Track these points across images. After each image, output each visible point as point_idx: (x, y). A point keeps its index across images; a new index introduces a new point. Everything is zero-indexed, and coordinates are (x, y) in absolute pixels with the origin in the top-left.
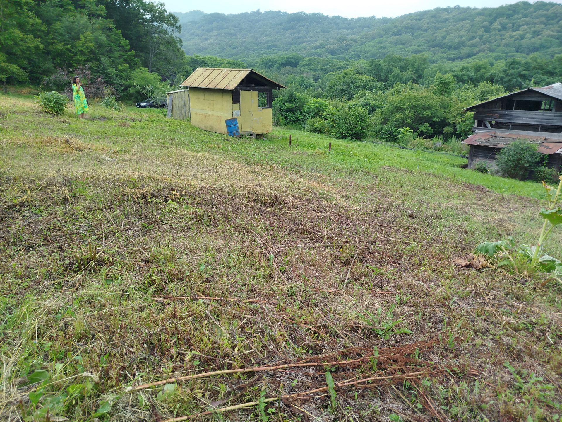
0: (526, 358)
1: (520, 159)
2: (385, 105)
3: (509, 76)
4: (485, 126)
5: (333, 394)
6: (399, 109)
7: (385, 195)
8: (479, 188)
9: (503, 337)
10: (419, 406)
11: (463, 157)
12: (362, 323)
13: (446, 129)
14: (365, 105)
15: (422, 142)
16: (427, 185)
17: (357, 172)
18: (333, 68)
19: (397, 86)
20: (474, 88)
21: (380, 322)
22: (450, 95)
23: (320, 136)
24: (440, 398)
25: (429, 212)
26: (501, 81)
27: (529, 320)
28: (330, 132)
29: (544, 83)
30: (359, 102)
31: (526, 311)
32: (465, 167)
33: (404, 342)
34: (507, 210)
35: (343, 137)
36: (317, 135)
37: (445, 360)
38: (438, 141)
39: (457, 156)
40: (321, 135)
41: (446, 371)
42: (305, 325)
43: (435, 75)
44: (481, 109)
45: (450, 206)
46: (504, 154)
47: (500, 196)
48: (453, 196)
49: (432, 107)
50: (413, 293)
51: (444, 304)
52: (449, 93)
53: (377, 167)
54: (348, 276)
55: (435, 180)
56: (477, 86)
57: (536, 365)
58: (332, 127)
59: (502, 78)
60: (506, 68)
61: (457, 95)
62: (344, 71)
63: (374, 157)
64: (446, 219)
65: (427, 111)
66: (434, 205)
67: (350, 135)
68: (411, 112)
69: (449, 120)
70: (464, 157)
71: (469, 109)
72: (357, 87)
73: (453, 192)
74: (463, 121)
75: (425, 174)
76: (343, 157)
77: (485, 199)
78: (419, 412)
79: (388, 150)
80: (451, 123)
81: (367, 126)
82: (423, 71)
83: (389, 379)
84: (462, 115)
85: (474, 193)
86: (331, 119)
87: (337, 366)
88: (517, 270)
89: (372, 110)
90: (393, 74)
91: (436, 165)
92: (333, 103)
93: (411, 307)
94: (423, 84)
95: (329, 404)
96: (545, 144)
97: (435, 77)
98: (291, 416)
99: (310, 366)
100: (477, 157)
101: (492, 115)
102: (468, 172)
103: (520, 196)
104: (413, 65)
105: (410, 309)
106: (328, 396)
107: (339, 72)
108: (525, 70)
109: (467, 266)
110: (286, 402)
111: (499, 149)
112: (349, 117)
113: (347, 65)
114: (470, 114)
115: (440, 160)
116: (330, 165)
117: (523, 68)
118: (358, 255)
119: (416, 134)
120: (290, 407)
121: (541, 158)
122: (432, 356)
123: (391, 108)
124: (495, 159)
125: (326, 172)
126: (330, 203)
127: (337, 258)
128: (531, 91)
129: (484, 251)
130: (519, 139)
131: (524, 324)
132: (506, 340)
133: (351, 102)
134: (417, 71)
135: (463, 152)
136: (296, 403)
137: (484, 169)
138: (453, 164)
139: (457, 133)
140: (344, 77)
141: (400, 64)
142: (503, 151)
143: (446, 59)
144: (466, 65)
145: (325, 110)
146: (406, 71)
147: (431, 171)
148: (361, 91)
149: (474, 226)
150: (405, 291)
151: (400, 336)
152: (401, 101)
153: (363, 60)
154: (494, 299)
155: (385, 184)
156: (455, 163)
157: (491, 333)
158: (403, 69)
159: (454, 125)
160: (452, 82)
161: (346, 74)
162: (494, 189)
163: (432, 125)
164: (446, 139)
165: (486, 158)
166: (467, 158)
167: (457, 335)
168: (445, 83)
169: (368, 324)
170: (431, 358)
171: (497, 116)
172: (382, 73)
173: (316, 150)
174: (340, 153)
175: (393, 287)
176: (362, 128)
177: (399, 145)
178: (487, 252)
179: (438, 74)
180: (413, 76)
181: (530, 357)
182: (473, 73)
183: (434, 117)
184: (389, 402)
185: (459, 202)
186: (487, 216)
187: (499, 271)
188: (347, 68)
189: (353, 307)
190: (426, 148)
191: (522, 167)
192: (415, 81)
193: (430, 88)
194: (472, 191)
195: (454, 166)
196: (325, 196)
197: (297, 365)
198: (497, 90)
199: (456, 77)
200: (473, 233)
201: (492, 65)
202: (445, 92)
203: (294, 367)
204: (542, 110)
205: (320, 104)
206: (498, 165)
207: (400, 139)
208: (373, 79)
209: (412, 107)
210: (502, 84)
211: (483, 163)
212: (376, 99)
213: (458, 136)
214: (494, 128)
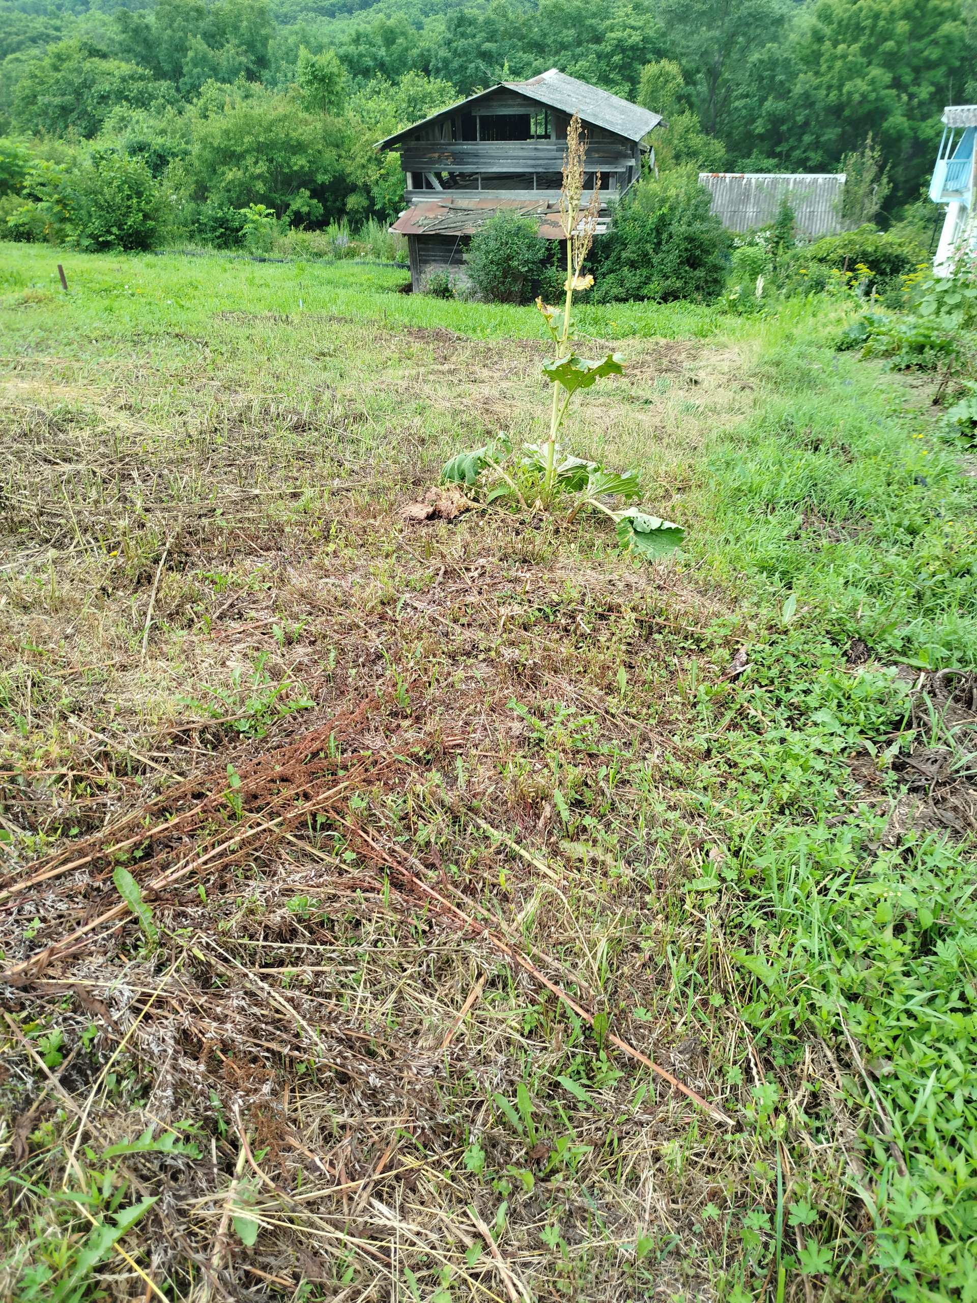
0: (547, 677)
1: (509, 258)
2: (189, 147)
3: (460, 56)
4: (430, 186)
5: (144, 912)
6: (230, 157)
7: (229, 387)
8: (439, 336)
9: (502, 650)
10: (349, 856)
11: (401, 266)
12: (195, 719)
13: (353, 201)
14: (137, 149)
15: (304, 241)
16: (330, 347)
17: (154, 336)
18: (16, 39)
19: (210, 88)
20: (392, 91)
21: (242, 702)
22: (343, 109)
23: (35, 249)
24: (390, 823)
25: (338, 411)
26: (444, 70)
27: (547, 600)
28: (60, 238)
29: (530, 73)
30: (120, 142)
31: (541, 584)
32: (407, 289)
33: (303, 728)
34: (499, 374)
35: (102, 247)
36: (23, 245)
37: (394, 739)
38: (338, 233)
39: (387, 265)
40: (37, 245)
41: (400, 761)
42: (49, 771)
43: (296, 56)
44: (413, 144)
45: (383, 386)
46: (479, 247)
47: (482, 347)
48: (389, 363)
49: (307, 146)
50: (315, 609)
51: (383, 617)
52: (339, 105)
53: (201, 316)
54: (150, 611)
55: (345, 331)
56: (397, 84)
57: (564, 684)
58: (63, 220)
59: (446, 62)
60: (450, 36)
61: (358, 110)
62: (52, 48)
63: (190, 291)
64: (376, 419)
65: (298, 156)
66: (347, 392)
67: (120, 238)
68: (261, 163)
69: (353, 177)
70: (403, 267)
71: (388, 145)
72: (102, 97)
73: (387, 353)
74: (384, 177)
75: (320, 320)
76: (106, 302)
77: (454, 359)
78: (351, 870)
79: (225, 271)
80: (360, 184)
81: (157, 210)
82: (265, 45)
83: (276, 825)
84: (379, 162)
85: (431, 346)
86: (50, 196)
87: (147, 842)
88: (522, 501)
89: (159, 163)
90: (190, 54)
91: (342, 292)
92: (45, 148)
93: (312, 643)
94: (274, 83)
95: (138, 939)
96: (549, 216)
97: (299, 63)
98: (43, 1007)
99: (75, 869)
100: (426, 262)
101: (439, 157)
102: (416, 300)
103: (521, 340)
104: (236, 28)
105: (310, 650)
106: (136, 921)
107: (35, 52)
108: (488, 40)
109: (431, 517)
110: (23, 981)
111: (467, 239)
112: (101, 187)
113: (57, 29)
114: (393, 156)
115: (352, 279)
116: (77, 329)
117: (483, 34)
118: (170, 553)
119: (286, 219)
120: (35, 989)
121: (547, 249)
122: (368, 739)
123: (207, 154)
124: (462, 262)
125: (67, 349)
126: (87, 433)
127: (118, 572)
128: (503, 92)
129: (456, 477)
130: (501, 211)
131: (540, 610)
132: (509, 653)
133: (98, 145)
134: (251, 46)
135: (398, 255)
136: (51, 972)
137: (446, 290)
138: (382, 287)
139: (377, 207)
140: (56, 69)
141: (201, 24)
142: (474, 243)
143: (315, 10)
144: (364, 28)
145: (26, 170)
146: (222, 46)
147: (335, 311)
148: (117, 109)
149: (436, 423)
150: (296, 609)
151: (295, 719)
152: (226, 132)
153: (99, 15)
154: (482, 575)
155: (227, 361)
156: (386, 284)
157: (481, 648)
158: (214, 38)
159: (367, 189)
160: (339, 76)
161: (59, 57)
162: (470, 332)
163: (317, 193)
164: (356, 228)
165: (446, 262)
166: (409, 268)
167: (415, 676)
168: (324, 77)
169: (214, 716)
170: (366, 742)
171: (447, 158)
172: (162, 52)
173: (27, 292)
174: (98, 292)
175: (267, 607)
176: (146, 217)
177: (252, 253)
178: (463, 477)
179: (303, 52)
180: (243, 59)
181: (555, 672)
182: (383, 49)
183: (317, 170)
184: (284, 875)
185: (400, 373)
186: (459, 396)
187: (490, 512)
188: (59, 39)
189: (174, 684)
190: (316, 254)
191: (516, 276)
192: (251, 76)
193: (291, 93)
194: (428, 343)
195: (383, 289)
196: (70, 418)
197: (35, 881)
198: (442, 91)
199: (345, 59)
200: (435, 439)
201: (419, 26)
202: (331, 102)
203: (30, 888)
204: (532, 137)
205: (8, 155)
206: (471, 276)
207: (249, 236)
208: (140, 70)
209: (260, 149)
210: (448, 77)
211: (442, 276)
212: (163, 132)
213: (382, 217)
214: (449, 188)
